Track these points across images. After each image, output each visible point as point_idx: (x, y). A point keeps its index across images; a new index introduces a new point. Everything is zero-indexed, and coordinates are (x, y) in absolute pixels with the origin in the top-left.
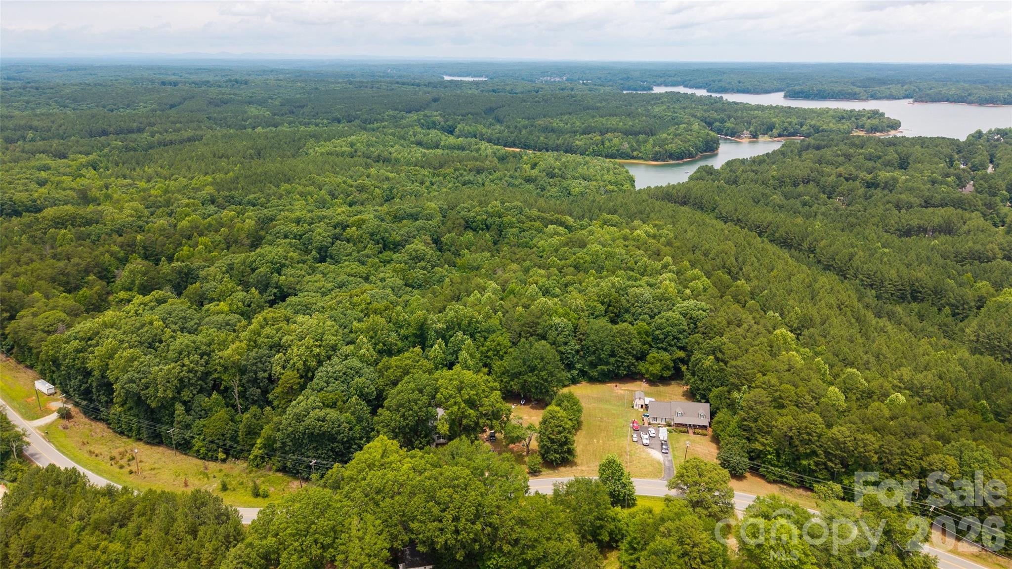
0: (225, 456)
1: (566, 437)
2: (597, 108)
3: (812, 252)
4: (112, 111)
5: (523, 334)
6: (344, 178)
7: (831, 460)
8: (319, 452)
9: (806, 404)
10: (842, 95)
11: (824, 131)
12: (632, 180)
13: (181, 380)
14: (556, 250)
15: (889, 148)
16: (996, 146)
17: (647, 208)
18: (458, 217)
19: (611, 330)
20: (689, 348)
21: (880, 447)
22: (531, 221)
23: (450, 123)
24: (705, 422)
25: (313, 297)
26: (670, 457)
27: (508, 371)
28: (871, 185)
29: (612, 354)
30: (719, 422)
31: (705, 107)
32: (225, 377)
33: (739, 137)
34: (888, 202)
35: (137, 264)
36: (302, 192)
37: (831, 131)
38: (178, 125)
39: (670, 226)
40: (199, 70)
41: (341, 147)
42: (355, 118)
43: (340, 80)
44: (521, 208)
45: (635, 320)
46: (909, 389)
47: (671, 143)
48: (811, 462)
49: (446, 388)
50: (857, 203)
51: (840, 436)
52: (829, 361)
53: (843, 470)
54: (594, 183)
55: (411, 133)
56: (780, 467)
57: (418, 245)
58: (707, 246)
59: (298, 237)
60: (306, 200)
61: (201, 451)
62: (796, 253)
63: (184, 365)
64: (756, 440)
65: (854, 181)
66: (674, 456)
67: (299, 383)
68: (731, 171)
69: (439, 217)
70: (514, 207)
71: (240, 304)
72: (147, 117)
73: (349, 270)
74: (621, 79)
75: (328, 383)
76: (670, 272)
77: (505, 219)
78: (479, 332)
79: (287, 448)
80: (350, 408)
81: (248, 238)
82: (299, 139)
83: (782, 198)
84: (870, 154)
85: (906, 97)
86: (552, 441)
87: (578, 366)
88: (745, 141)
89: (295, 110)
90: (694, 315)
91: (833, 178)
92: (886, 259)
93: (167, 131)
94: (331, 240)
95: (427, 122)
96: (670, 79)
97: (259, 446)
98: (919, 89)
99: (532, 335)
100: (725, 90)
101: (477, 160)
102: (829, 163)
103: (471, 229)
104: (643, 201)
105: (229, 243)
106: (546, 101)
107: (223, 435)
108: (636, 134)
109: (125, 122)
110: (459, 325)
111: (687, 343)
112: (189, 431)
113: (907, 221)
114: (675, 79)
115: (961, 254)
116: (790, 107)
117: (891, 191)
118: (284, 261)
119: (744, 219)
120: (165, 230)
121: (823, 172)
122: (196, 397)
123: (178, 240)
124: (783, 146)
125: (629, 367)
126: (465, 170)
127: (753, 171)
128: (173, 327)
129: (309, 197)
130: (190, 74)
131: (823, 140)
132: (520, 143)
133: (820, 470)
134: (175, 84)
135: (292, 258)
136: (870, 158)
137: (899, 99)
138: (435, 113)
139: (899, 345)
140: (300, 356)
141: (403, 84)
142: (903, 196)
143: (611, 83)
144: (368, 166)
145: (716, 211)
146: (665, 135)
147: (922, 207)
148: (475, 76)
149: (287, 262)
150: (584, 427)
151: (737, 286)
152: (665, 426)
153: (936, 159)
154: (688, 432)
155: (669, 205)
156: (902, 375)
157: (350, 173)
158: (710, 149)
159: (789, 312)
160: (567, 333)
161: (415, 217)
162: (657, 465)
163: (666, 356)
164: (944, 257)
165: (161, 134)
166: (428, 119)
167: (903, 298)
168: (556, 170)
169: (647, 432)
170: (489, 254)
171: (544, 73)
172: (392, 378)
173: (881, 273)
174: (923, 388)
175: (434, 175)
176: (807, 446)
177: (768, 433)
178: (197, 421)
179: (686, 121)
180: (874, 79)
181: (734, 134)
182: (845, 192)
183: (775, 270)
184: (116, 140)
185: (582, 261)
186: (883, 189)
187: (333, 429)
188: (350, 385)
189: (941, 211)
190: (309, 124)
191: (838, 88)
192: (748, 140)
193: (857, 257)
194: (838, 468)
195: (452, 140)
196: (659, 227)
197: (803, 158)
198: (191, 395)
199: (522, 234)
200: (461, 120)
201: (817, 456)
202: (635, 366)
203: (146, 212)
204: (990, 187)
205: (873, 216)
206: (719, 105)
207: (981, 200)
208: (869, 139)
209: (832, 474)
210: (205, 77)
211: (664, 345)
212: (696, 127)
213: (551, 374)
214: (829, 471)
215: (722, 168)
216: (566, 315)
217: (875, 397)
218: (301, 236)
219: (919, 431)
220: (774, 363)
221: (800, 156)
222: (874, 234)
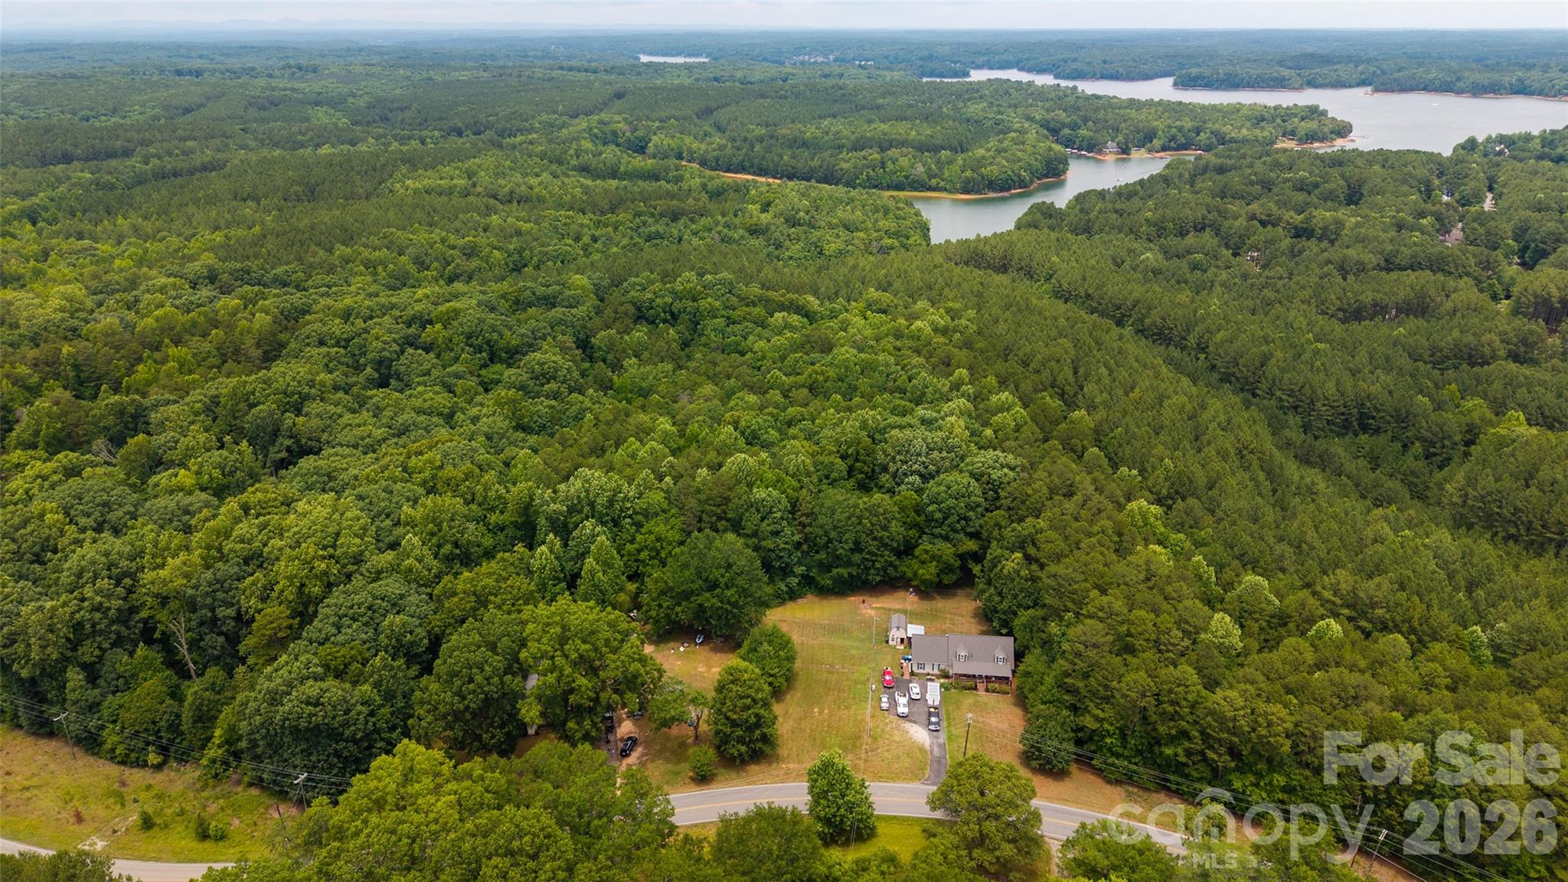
0: (159, 759)
1: (757, 715)
2: (878, 107)
3: (1203, 350)
4: (87, 120)
5: (705, 517)
6: (444, 234)
7: (1211, 747)
8: (314, 758)
9: (1174, 645)
10: (1263, 81)
11: (1233, 141)
12: (925, 229)
13: (78, 627)
14: (783, 358)
15: (1331, 170)
16: (1498, 165)
17: (940, 280)
18: (623, 299)
19: (856, 506)
20: (985, 534)
21: (1296, 725)
22: (747, 305)
23: (640, 133)
24: (1006, 670)
25: (344, 457)
26: (942, 738)
27: (671, 589)
28: (1302, 232)
29: (857, 547)
30: (1028, 674)
31: (1048, 105)
32: (162, 616)
33: (1100, 152)
34: (1329, 262)
35: (54, 398)
36: (369, 261)
37: (1245, 141)
38: (190, 144)
39: (972, 313)
40: (244, 49)
41: (452, 179)
42: (487, 128)
43: (470, 64)
44: (731, 283)
45: (898, 485)
46: (1348, 607)
47: (991, 164)
48: (1180, 750)
49: (539, 641)
50: (1278, 264)
51: (1228, 708)
52: (1217, 558)
53: (1233, 765)
54: (861, 234)
55: (572, 152)
56: (1126, 758)
57: (547, 355)
58: (1028, 349)
59: (343, 343)
60: (375, 274)
61: (118, 752)
62: (1176, 353)
63: (83, 600)
64: (1087, 710)
65: (1274, 226)
66: (950, 738)
67: (290, 627)
68: (1082, 211)
69: (592, 300)
70: (721, 282)
71: (216, 473)
72: (139, 131)
73: (418, 403)
74: (922, 59)
75: (339, 628)
76: (963, 396)
77: (702, 303)
78: (630, 517)
79: (259, 750)
80: (371, 676)
81: (258, 345)
82: (384, 166)
83: (1160, 257)
84: (1302, 180)
85: (1362, 83)
86: (734, 724)
87: (800, 570)
88: (1110, 158)
89: (390, 115)
90: (994, 476)
91: (1242, 221)
92: (1318, 363)
93: (170, 154)
94: (397, 348)
95: (603, 133)
96: (997, 58)
97: (217, 742)
98: (1382, 71)
99: (720, 518)
100: (1081, 76)
101: (673, 198)
102: (1237, 196)
103: (647, 320)
104: (935, 267)
105: (224, 355)
106: (797, 96)
107: (154, 723)
108: (936, 149)
109: (102, 139)
110: (592, 504)
111: (981, 526)
112: (96, 716)
113: (1355, 294)
114: (1005, 57)
115: (1441, 351)
116: (1180, 103)
117: (1332, 242)
118: (306, 390)
119: (1096, 295)
120: (114, 334)
121: (1226, 211)
122: (109, 655)
123: (135, 352)
124: (1167, 167)
125: (884, 569)
126: (652, 215)
127: (1116, 212)
128: (83, 521)
129: (380, 269)
130: (228, 55)
131: (1230, 157)
132: (752, 166)
133: (1194, 763)
134: (198, 73)
135: (322, 384)
136: (1301, 187)
137: (1351, 87)
138: (617, 118)
139: (1334, 525)
140: (290, 578)
141: (571, 69)
142: (1351, 252)
143: (902, 66)
144: (489, 211)
145: (1053, 281)
146: (981, 152)
147: (1381, 269)
148: (689, 55)
149: (313, 391)
150: (800, 685)
151: (1073, 422)
152: (938, 677)
153: (1405, 188)
154: (976, 688)
155: (977, 272)
156: (1339, 583)
157: (457, 224)
158: (1053, 172)
159: (1154, 468)
160: (779, 515)
161: (550, 302)
162: (919, 755)
163: (946, 549)
164: (1415, 357)
165: (160, 158)
166: (605, 128)
167: (1346, 426)
168: (802, 214)
169: (906, 691)
170: (670, 367)
171: (800, 49)
172: (457, 613)
173: (1312, 387)
174: (1373, 605)
175: (598, 224)
176: (1172, 724)
177: (1106, 700)
178: (110, 697)
179: (1017, 126)
180: (1312, 55)
181: (1092, 148)
182: (1261, 245)
183: (1137, 390)
184: (82, 171)
185: (821, 378)
186: (1320, 239)
187: (334, 718)
188: (380, 629)
189: (1410, 277)
190: (409, 138)
191: (1255, 71)
192: (1115, 157)
193: (1273, 361)
194: (1224, 760)
195: (639, 162)
196: (954, 314)
197: (1198, 187)
198: (97, 652)
199: (729, 330)
200: (659, 128)
201: (1190, 739)
202: (896, 568)
203: (89, 303)
204: (1488, 233)
205: (1303, 288)
206: (1071, 100)
207: (1474, 256)
208: (1301, 154)
209: (1215, 770)
210: (250, 61)
211: (943, 531)
212: (1031, 137)
213: (745, 593)
214: (1209, 765)
215: (1068, 207)
216: (777, 483)
217: (1292, 626)
218: (348, 341)
219: (1363, 693)
220: (1120, 567)
221: (1192, 183)
222: (1301, 319)
